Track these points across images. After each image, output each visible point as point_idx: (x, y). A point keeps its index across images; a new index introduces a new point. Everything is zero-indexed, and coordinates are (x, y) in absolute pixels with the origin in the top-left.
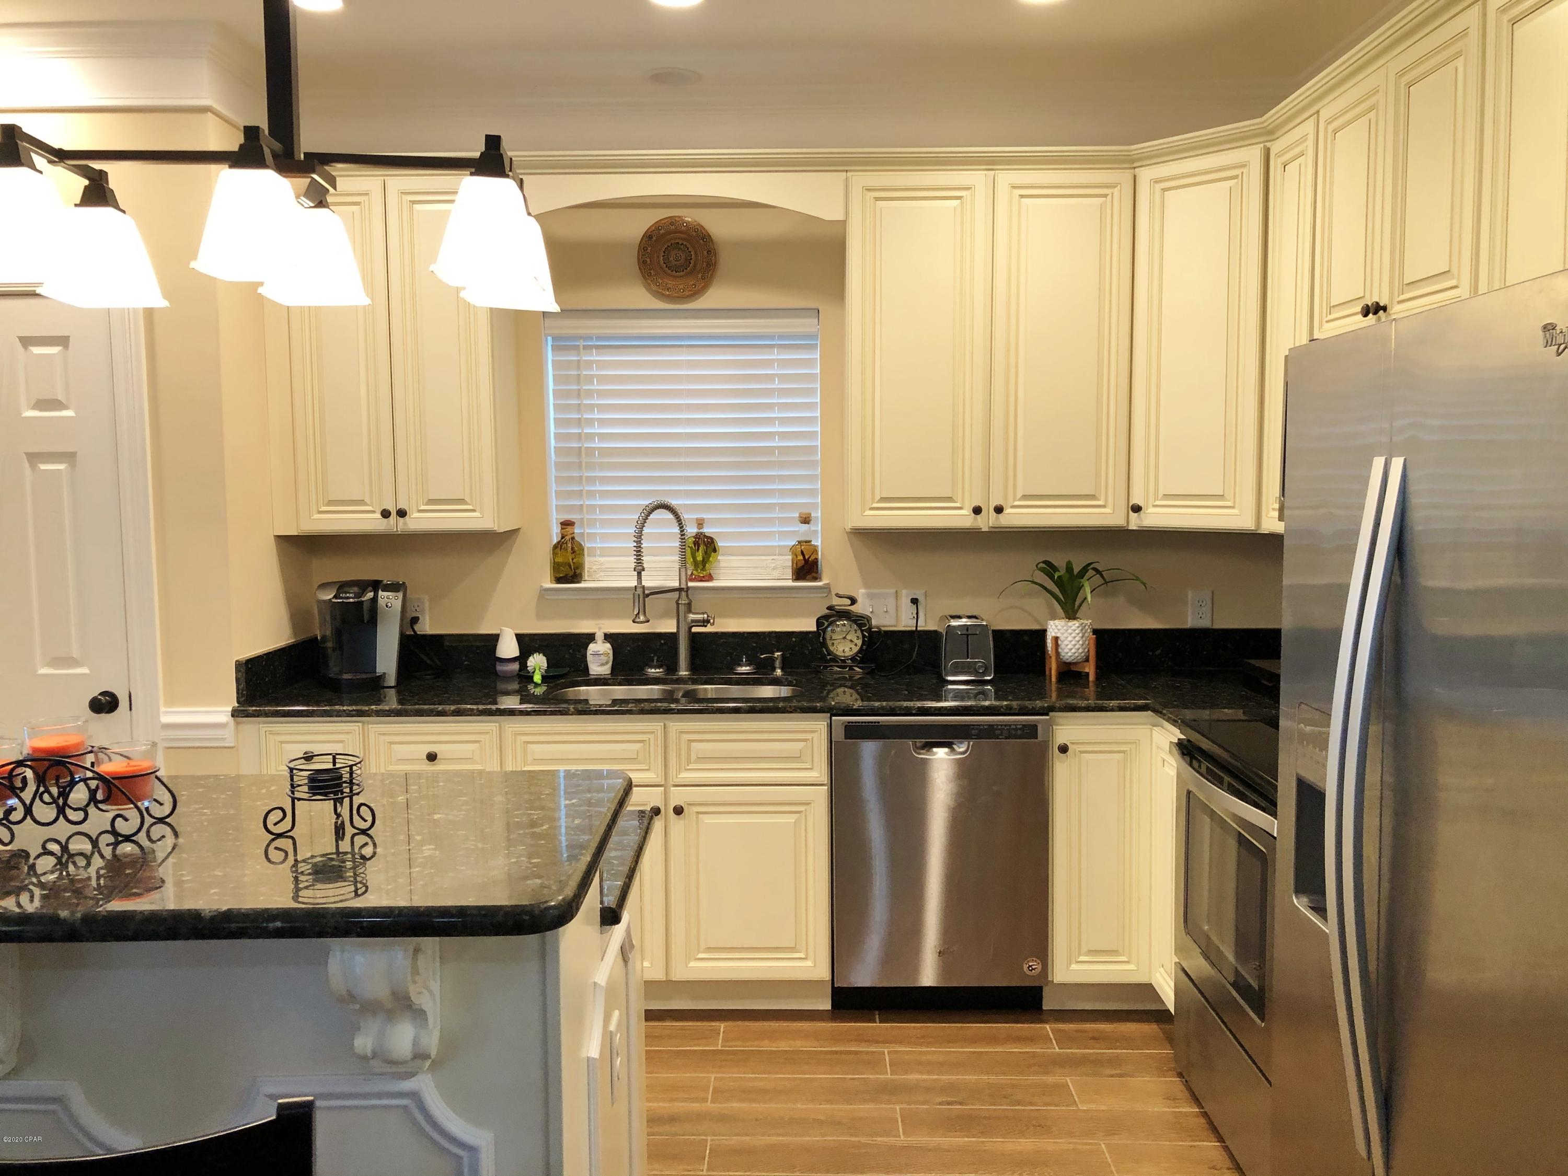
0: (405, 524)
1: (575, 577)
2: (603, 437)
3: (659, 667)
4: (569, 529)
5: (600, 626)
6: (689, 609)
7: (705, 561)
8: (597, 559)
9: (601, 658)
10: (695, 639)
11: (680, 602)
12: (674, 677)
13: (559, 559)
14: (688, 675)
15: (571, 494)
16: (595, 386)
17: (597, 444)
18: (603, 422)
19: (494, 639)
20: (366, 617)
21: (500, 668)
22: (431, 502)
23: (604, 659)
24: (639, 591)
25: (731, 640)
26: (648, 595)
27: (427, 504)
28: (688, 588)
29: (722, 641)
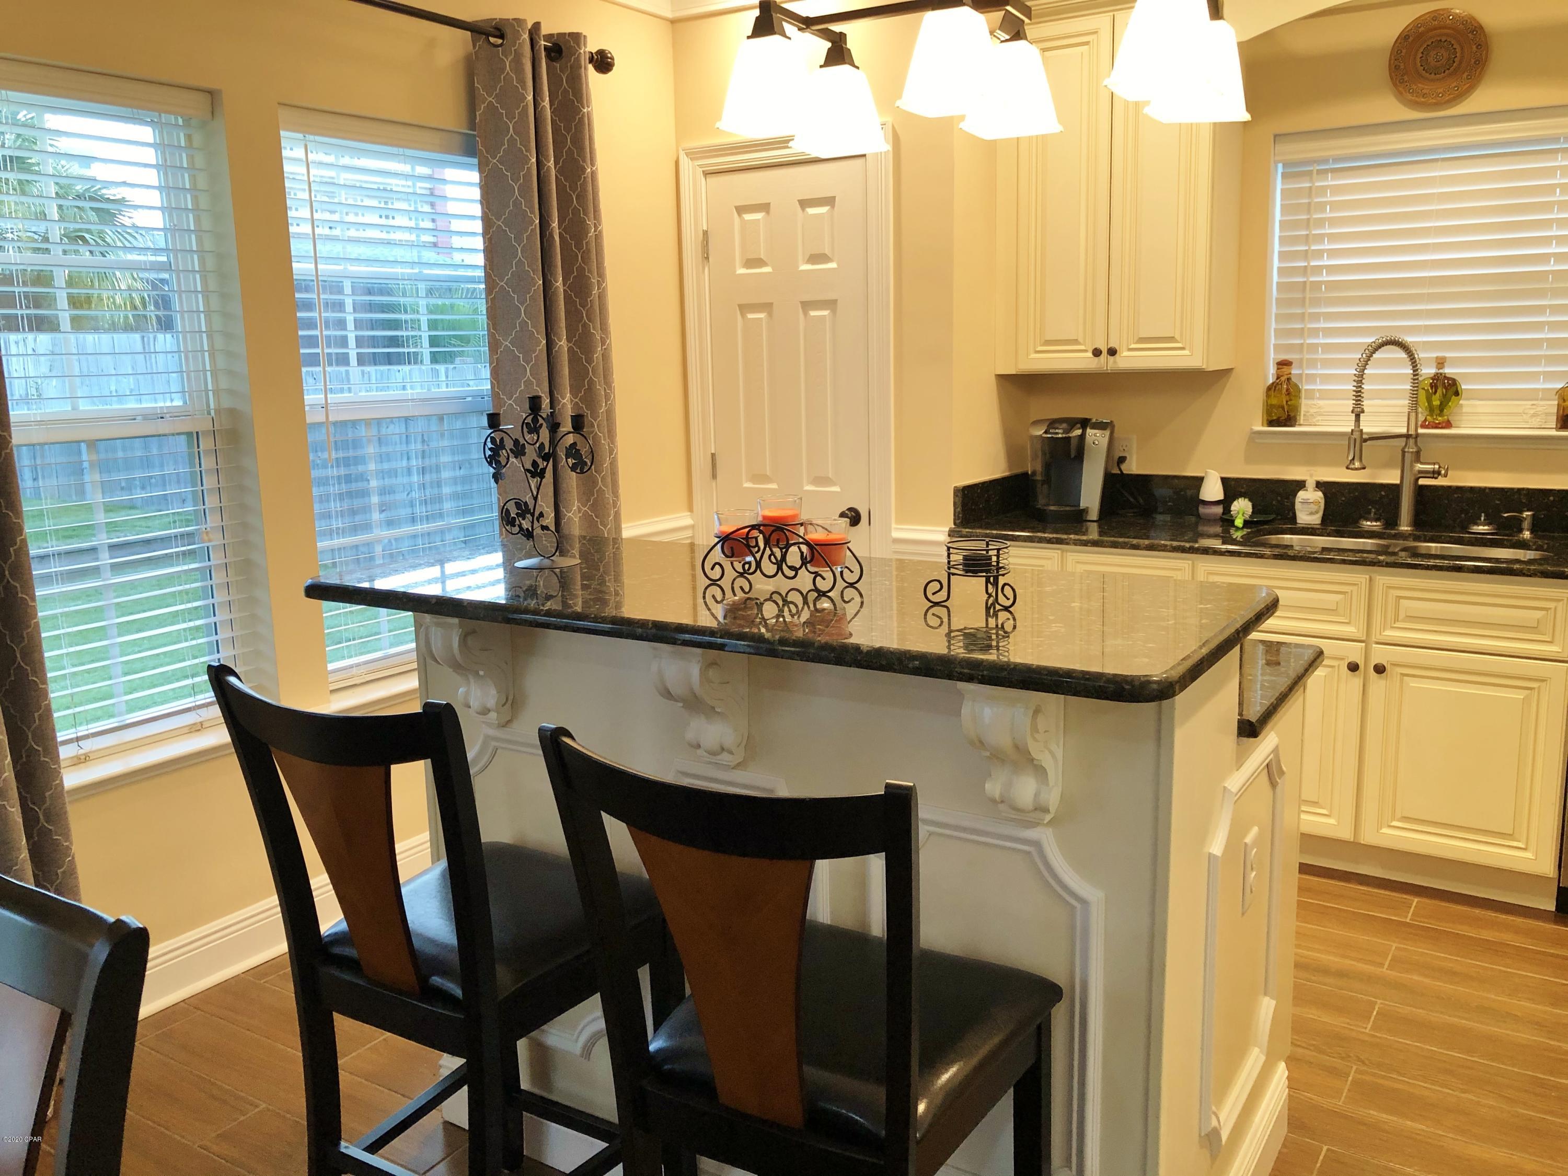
0: (1115, 362)
1: (1289, 420)
2: (1331, 269)
3: (1376, 520)
4: (1285, 369)
5: (1311, 474)
6: (1417, 457)
7: (1442, 407)
8: (1315, 402)
9: (1310, 506)
10: (1421, 492)
11: (1406, 450)
12: (1393, 532)
13: (1274, 401)
14: (1410, 531)
15: (1291, 333)
16: (1328, 214)
17: (1325, 277)
18: (1333, 253)
19: (1199, 481)
20: (1073, 454)
21: (1203, 510)
22: (1142, 340)
23: (1314, 507)
24: (1356, 435)
25: (1468, 495)
26: (1365, 440)
27: (1137, 342)
28: (1417, 435)
29: (1456, 496)
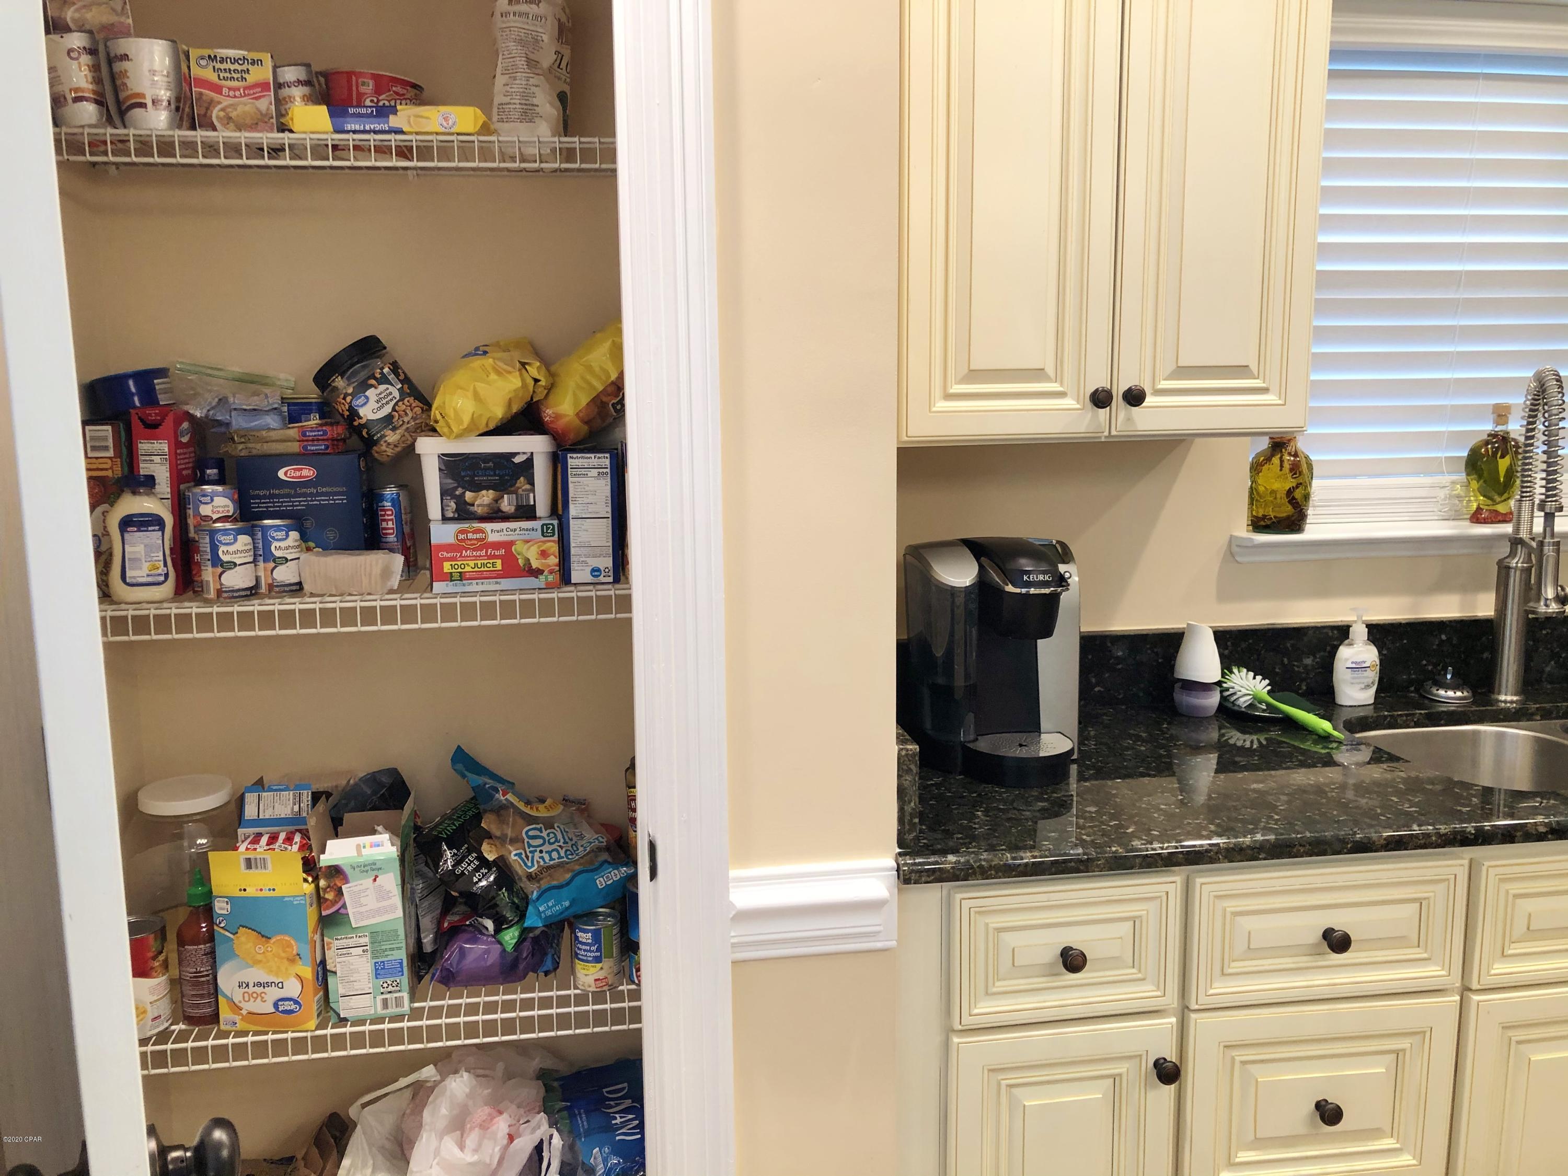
1: (1292, 521)
3: (1457, 687)
9: (1366, 674)
13: (1264, 484)
14: (1520, 701)
23: (1370, 675)
